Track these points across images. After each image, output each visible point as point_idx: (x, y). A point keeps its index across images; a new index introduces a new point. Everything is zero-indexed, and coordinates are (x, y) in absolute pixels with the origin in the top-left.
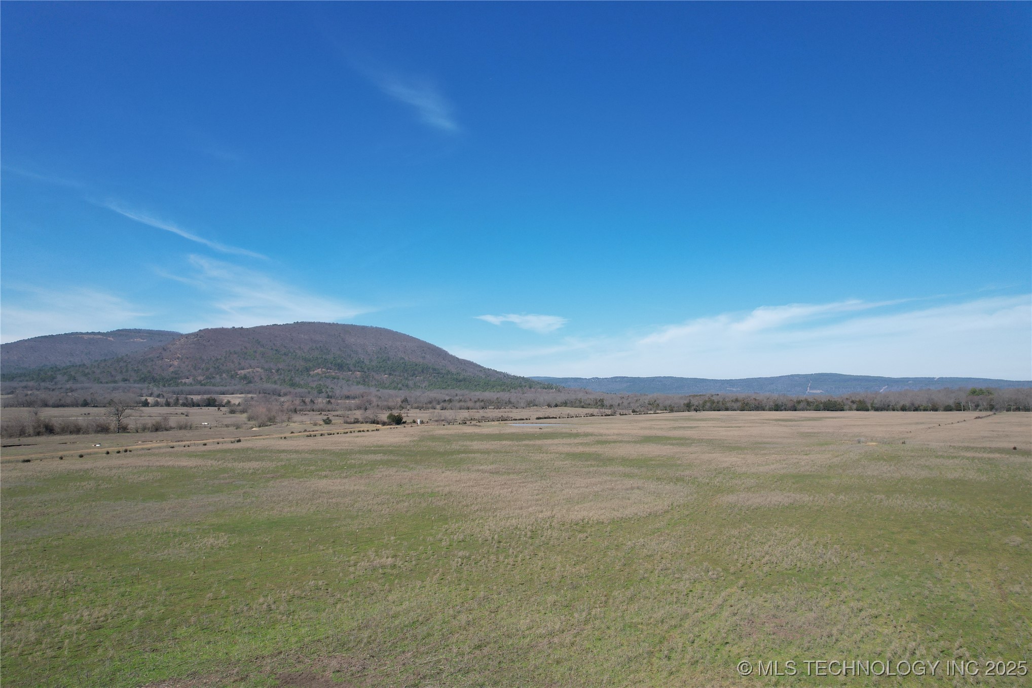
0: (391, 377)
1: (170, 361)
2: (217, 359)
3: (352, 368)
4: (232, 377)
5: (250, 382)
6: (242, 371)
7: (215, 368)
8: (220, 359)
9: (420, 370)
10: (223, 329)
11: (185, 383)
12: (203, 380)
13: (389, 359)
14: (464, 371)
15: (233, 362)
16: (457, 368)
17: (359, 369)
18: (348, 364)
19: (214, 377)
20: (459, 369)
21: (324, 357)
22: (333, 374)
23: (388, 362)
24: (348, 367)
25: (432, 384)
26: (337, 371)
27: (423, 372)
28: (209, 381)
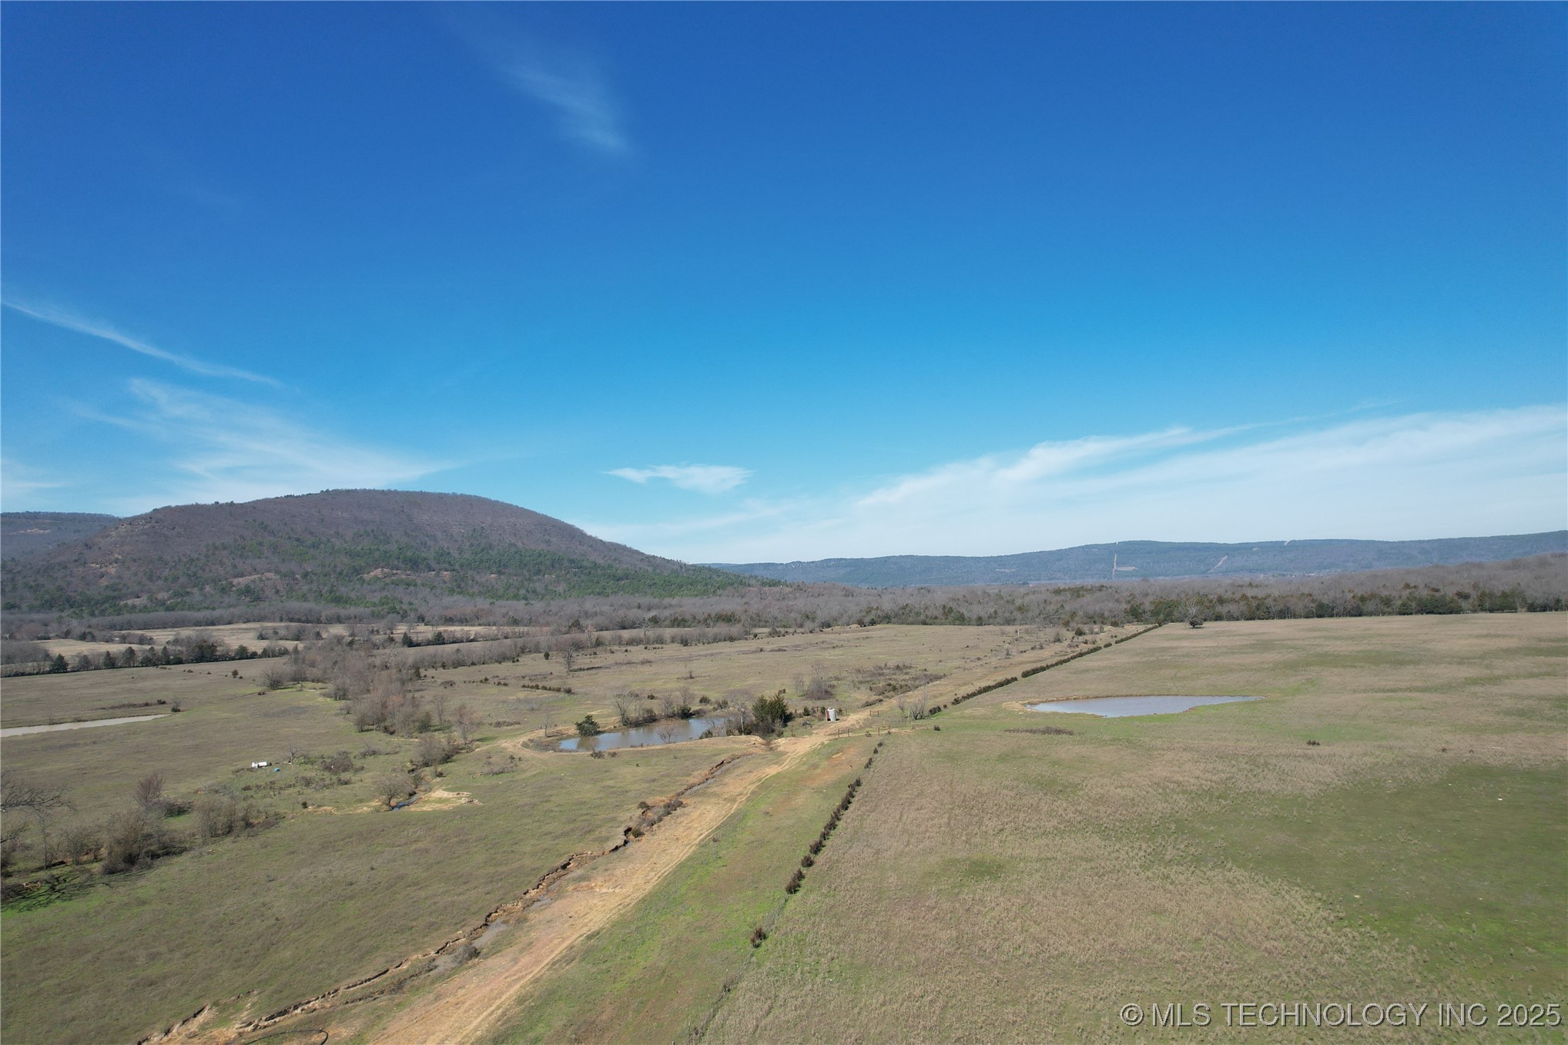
0: (502, 577)
1: (101, 567)
2: (193, 560)
3: (434, 565)
4: (223, 590)
5: (258, 599)
6: (240, 580)
7: (189, 575)
8: (198, 559)
9: (548, 563)
10: (197, 507)
11: (134, 607)
12: (169, 599)
13: (491, 547)
14: (617, 562)
15: (222, 564)
16: (605, 556)
17: (447, 566)
18: (425, 559)
19: (188, 593)
20: (608, 557)
21: (382, 548)
22: (404, 577)
23: (490, 551)
24: (428, 564)
25: (574, 587)
26: (409, 572)
27: (553, 566)
28: (179, 600)
